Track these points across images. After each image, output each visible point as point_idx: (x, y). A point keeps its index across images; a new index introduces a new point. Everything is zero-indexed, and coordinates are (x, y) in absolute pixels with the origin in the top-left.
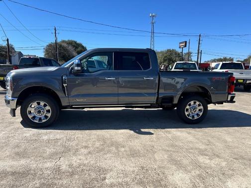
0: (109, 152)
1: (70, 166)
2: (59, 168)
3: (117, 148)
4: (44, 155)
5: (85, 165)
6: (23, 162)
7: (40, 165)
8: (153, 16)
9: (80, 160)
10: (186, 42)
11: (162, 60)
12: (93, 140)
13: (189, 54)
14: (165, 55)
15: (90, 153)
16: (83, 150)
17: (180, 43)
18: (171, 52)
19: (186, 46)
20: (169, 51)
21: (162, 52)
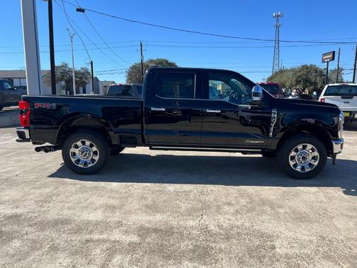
0: (263, 212)
1: (220, 226)
2: (207, 228)
3: (272, 208)
4: (181, 211)
5: (238, 227)
6: (159, 217)
7: (182, 223)
8: (278, 16)
9: (229, 220)
10: (334, 52)
11: (294, 82)
12: (235, 195)
13: (339, 71)
14: (298, 74)
15: (237, 212)
16: (226, 208)
17: (324, 55)
18: (308, 70)
19: (333, 58)
20: (304, 67)
21: (292, 70)
